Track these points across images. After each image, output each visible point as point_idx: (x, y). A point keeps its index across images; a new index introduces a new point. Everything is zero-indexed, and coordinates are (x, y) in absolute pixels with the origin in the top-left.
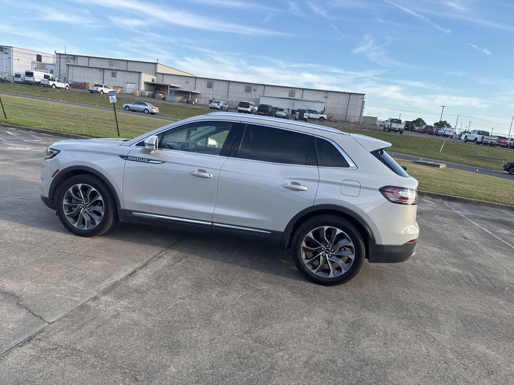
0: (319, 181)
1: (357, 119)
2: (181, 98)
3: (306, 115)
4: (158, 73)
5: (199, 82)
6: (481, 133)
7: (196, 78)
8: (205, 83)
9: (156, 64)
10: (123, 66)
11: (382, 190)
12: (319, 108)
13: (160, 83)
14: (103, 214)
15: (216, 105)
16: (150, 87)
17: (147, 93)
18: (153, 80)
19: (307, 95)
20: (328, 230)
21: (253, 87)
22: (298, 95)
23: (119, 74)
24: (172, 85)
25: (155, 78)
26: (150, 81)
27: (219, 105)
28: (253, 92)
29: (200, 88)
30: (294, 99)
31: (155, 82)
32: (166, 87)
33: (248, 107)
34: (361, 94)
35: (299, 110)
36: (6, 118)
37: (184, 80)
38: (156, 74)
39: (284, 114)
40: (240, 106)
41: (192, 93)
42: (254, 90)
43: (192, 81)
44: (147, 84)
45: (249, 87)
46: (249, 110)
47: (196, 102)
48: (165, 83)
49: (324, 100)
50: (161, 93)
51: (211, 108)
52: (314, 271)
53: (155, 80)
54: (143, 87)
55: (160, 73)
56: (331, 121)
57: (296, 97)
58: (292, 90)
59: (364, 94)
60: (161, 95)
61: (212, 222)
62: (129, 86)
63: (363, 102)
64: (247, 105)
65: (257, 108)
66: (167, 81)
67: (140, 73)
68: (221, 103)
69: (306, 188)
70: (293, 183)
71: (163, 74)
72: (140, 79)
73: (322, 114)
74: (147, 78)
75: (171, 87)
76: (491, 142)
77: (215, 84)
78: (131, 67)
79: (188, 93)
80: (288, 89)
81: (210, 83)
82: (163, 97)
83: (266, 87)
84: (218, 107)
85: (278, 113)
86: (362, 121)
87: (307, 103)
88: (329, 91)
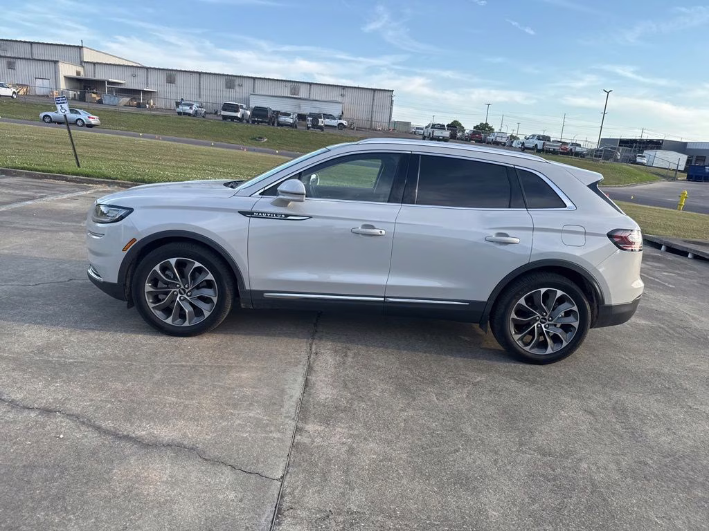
0: (533, 229)
1: (385, 126)
2: (128, 99)
3: (322, 122)
4: (85, 62)
5: (153, 76)
6: (541, 138)
7: (147, 69)
8: (162, 78)
9: (80, 48)
10: (24, 52)
11: (610, 236)
12: (335, 110)
13: (90, 77)
14: (215, 300)
15: (187, 109)
16: (78, 85)
17: (71, 94)
18: (78, 73)
19: (316, 94)
20: (545, 293)
21: (237, 82)
22: (303, 93)
23: (19, 64)
24: (110, 80)
25: (80, 69)
26: (74, 75)
27: (191, 108)
28: (237, 88)
29: (156, 84)
30: (300, 99)
31: (82, 76)
32: (101, 83)
33: (237, 111)
34: (388, 91)
35: (311, 115)
37: (129, 72)
38: (82, 63)
39: (290, 120)
40: (224, 109)
41: (145, 92)
42: (239, 85)
43: (142, 73)
44: (68, 79)
45: (231, 81)
46: (239, 115)
47: (152, 104)
48: (99, 77)
49: (339, 99)
50: (94, 93)
51: (180, 113)
52: (527, 348)
53: (82, 73)
54: (63, 85)
55: (88, 62)
56: (353, 129)
57: (301, 96)
58: (295, 85)
59: (393, 91)
60: (94, 95)
61: (385, 297)
62: (39, 82)
63: (392, 101)
64: (235, 108)
65: (249, 113)
66: (100, 75)
67: (56, 62)
68: (194, 106)
69: (517, 240)
70: (499, 234)
71: (94, 64)
72: (56, 72)
73: (340, 119)
74: (68, 69)
75: (109, 83)
76: (554, 149)
77: (180, 79)
78: (39, 53)
79: (137, 92)
80: (289, 84)
81: (171, 76)
82: (98, 98)
83: (256, 81)
84: (191, 111)
85: (282, 119)
86: (391, 128)
87: (318, 104)
88: (346, 87)
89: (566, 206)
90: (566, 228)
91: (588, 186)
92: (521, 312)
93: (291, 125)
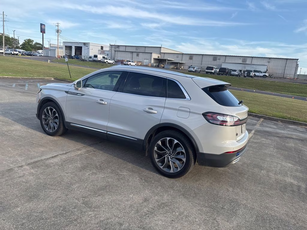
0: (164, 107)
1: (292, 76)
2: (173, 66)
3: (252, 74)
4: (161, 53)
5: (184, 57)
7: (183, 54)
8: (188, 57)
9: (160, 47)
10: (142, 50)
11: (205, 115)
12: (263, 69)
13: (162, 58)
14: (58, 123)
15: (192, 69)
16: (157, 61)
17: (155, 64)
18: (158, 57)
19: (255, 62)
21: (218, 58)
22: (248, 61)
23: (140, 54)
24: (168, 59)
25: (159, 55)
26: (157, 57)
27: (194, 69)
28: (218, 60)
29: (185, 60)
30: (246, 64)
31: (160, 58)
32: (165, 60)
33: (212, 70)
34: (295, 59)
35: (247, 71)
36: (71, 78)
37: (176, 56)
38: (160, 53)
39: (236, 73)
40: (207, 69)
41: (180, 63)
42: (219, 59)
43: (180, 56)
44: (155, 59)
45: (215, 57)
46: (213, 71)
47: (182, 68)
48: (165, 58)
49: (267, 64)
50: (162, 64)
51: (189, 71)
52: (162, 167)
53: (160, 57)
54: (153, 61)
55: (162, 53)
56: (272, 78)
57: (247, 63)
58: (245, 58)
59: (298, 59)
60: (162, 65)
61: (107, 131)
62: (145, 61)
63: (297, 65)
64: (212, 68)
65: (218, 70)
66: (166, 57)
67: (151, 53)
68: (196, 68)
69: (156, 112)
70: (149, 108)
71: (164, 53)
72: (151, 57)
73: (265, 73)
74: (155, 56)
75: (168, 60)
77: (194, 57)
78: (147, 50)
79: (177, 63)
80: (242, 58)
81: (191, 56)
82: (163, 66)
83: (227, 57)
84: (194, 70)
85: (233, 73)
86: (296, 77)
87: (255, 66)
88: (271, 58)
89: (185, 98)
90: (180, 108)
91: (202, 89)
92: (159, 148)
93: (237, 75)
